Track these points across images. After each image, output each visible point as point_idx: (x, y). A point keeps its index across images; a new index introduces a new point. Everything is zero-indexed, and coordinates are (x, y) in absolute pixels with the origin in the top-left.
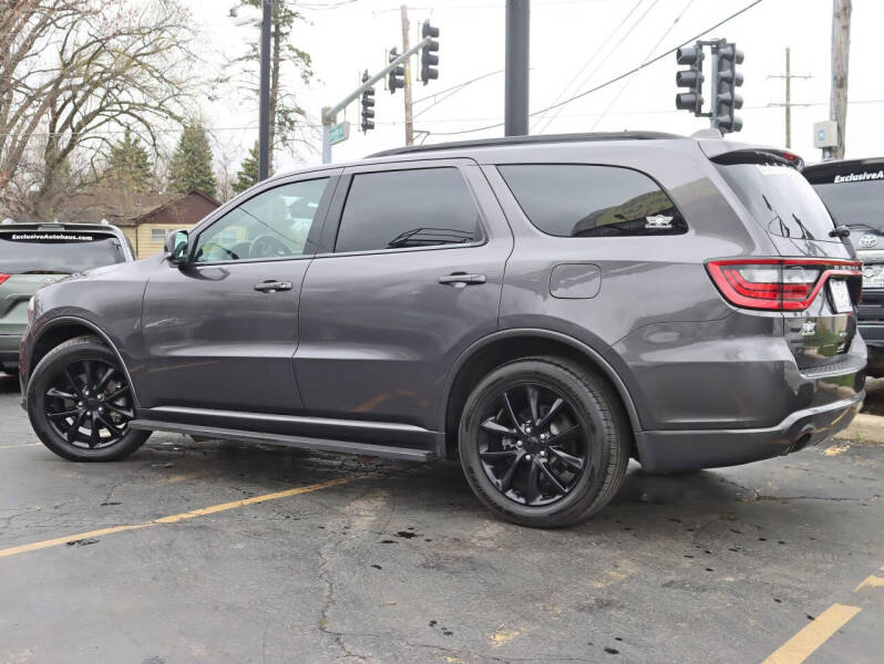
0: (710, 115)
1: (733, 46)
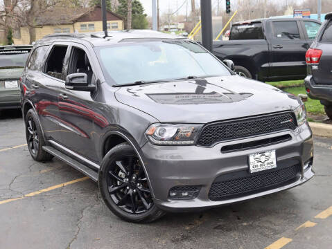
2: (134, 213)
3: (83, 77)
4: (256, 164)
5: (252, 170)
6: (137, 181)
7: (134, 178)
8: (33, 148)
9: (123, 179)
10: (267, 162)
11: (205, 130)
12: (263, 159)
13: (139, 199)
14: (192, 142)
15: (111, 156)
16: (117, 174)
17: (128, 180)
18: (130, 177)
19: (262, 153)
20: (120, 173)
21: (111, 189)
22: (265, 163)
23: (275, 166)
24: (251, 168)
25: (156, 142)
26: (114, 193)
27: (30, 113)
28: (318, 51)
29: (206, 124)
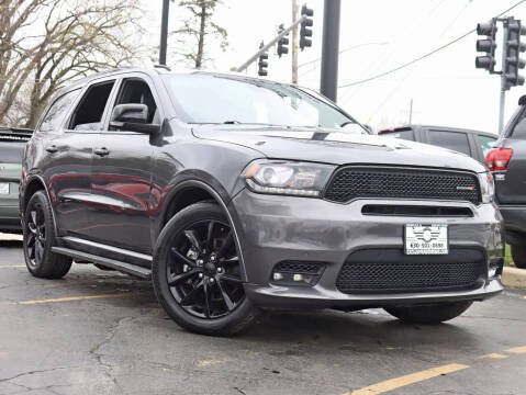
0: (500, 73)
1: (519, 21)
2: (208, 318)
3: (140, 110)
4: (416, 241)
5: (410, 250)
6: (217, 264)
7: (213, 258)
8: (33, 257)
9: (194, 261)
10: (434, 242)
11: (338, 175)
12: (427, 235)
13: (219, 294)
14: (316, 193)
15: (178, 222)
16: (185, 253)
17: (202, 261)
18: (206, 258)
19: (427, 226)
20: (190, 252)
21: (173, 278)
22: (431, 243)
23: (446, 252)
24: (408, 246)
25: (258, 188)
26: (176, 284)
27: (37, 197)
28: (506, 151)
29: (341, 166)
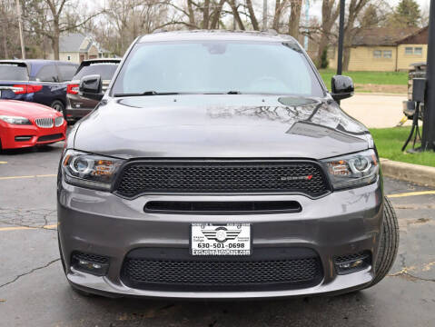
4: (206, 241)
5: (196, 251)
10: (229, 241)
11: (125, 169)
12: (221, 235)
14: (108, 186)
19: (221, 226)
22: (226, 243)
23: (248, 253)
24: (195, 246)
29: (127, 160)
